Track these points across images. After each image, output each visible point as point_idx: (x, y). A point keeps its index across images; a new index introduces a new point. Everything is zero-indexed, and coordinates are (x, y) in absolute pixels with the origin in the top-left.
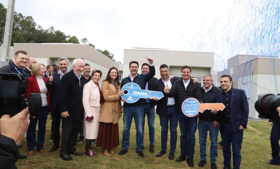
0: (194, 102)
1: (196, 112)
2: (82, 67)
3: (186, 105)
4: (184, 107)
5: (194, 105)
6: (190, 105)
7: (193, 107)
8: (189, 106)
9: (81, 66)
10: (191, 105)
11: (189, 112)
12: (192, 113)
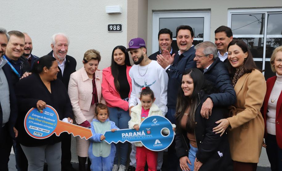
0: (52, 115)
1: (49, 132)
2: (63, 46)
3: (35, 115)
4: (30, 118)
5: (49, 119)
6: (42, 117)
7: (47, 123)
8: (39, 119)
9: (61, 45)
10: (45, 118)
11: (37, 129)
12: (42, 132)
